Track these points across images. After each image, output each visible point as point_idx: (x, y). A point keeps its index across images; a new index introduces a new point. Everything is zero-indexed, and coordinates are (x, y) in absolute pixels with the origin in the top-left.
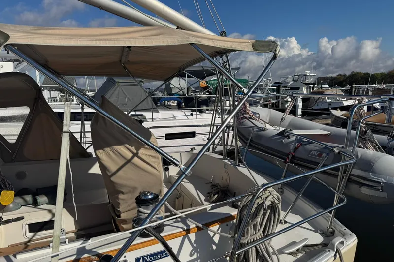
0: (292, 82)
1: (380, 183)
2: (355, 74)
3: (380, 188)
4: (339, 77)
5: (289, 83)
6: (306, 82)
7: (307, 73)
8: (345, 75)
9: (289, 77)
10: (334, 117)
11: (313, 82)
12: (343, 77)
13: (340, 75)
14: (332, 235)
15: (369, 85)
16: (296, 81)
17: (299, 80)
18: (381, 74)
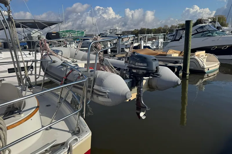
0: (109, 34)
1: (106, 93)
2: (143, 29)
3: (107, 96)
4: (135, 31)
5: (108, 34)
6: (117, 33)
7: (117, 28)
8: (138, 30)
9: (108, 30)
10: (126, 53)
11: (120, 34)
12: (137, 31)
13: (135, 30)
14: (78, 132)
15: (146, 35)
16: (112, 33)
17: (113, 33)
18: (154, 29)
